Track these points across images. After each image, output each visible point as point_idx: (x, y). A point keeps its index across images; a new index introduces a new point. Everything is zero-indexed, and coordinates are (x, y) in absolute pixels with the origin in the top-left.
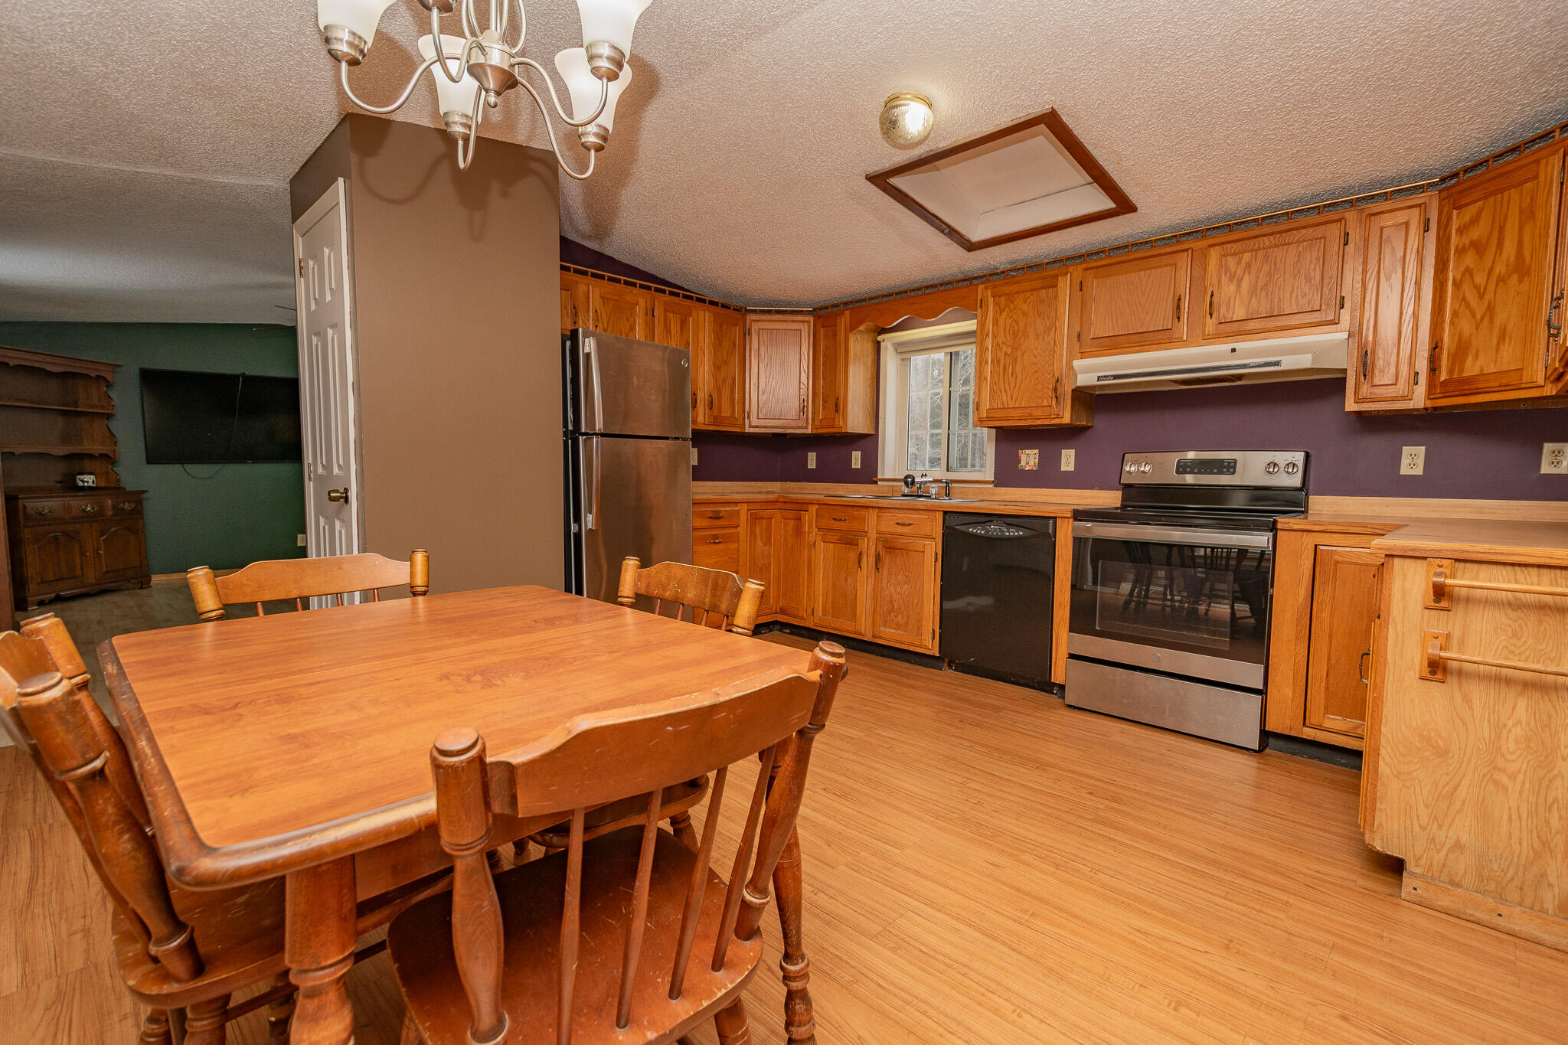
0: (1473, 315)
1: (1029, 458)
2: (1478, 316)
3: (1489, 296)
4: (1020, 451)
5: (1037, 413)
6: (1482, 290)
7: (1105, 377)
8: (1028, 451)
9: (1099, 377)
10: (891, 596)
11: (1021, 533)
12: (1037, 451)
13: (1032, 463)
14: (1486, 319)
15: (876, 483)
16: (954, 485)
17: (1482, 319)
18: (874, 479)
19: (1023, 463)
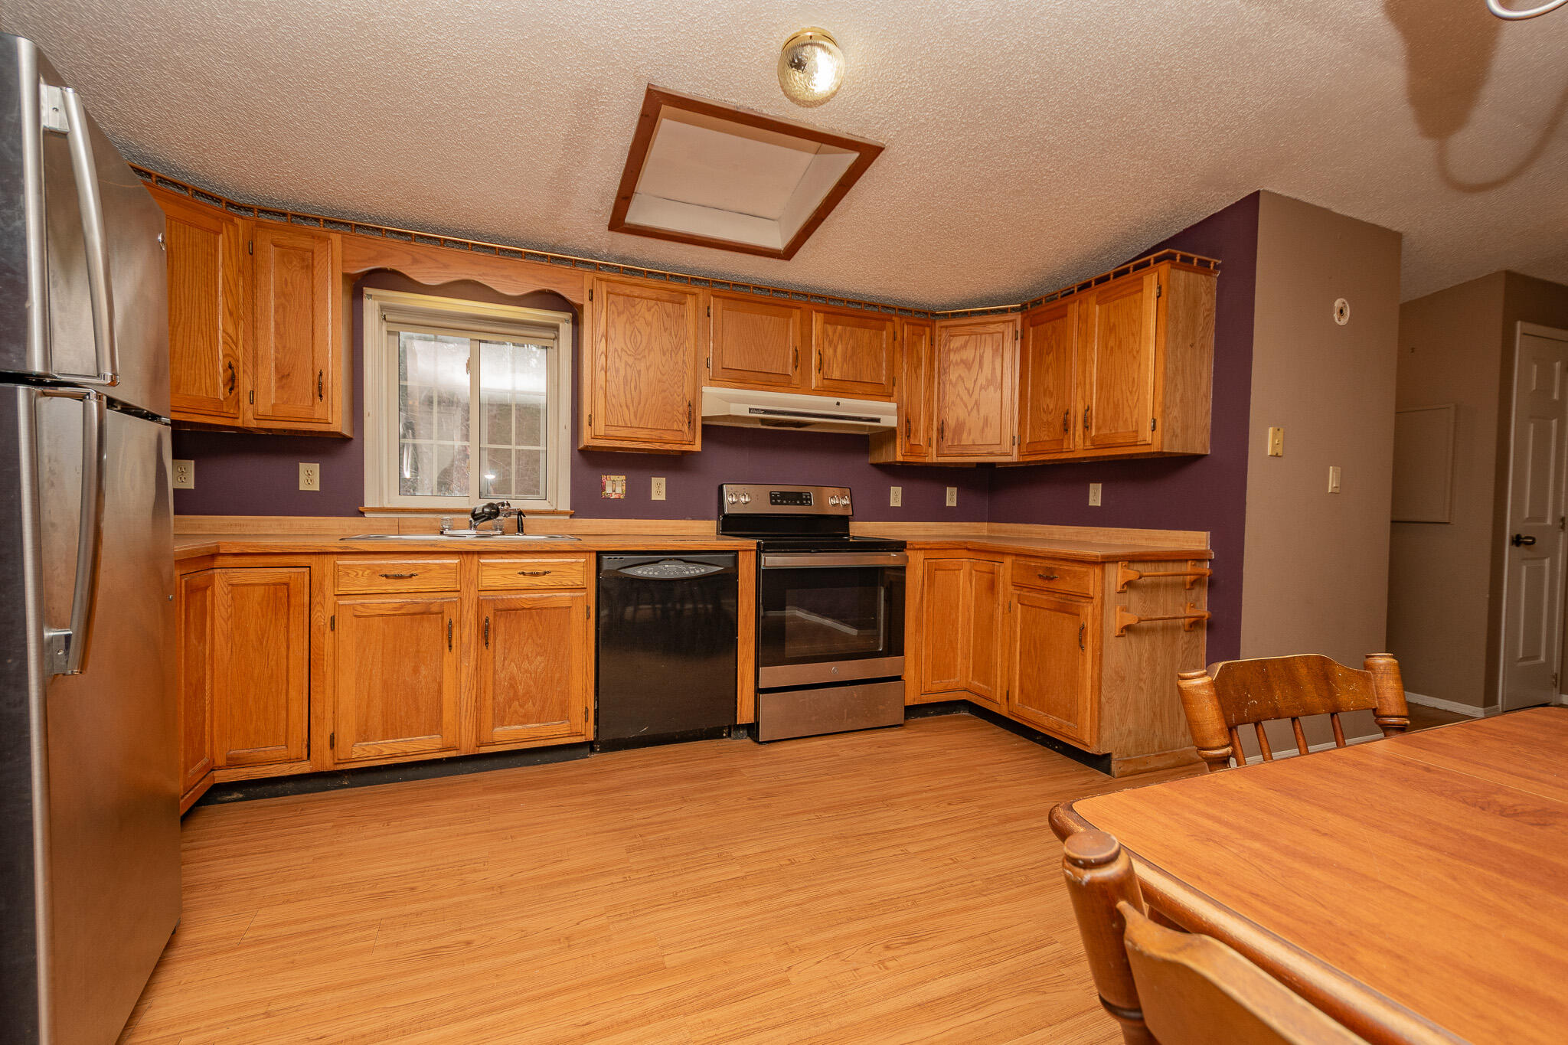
0: (966, 407)
1: (615, 486)
2: (969, 408)
3: (975, 396)
4: (604, 477)
5: (667, 436)
6: (971, 392)
7: (756, 410)
8: (613, 477)
9: (750, 409)
10: (512, 678)
11: (703, 571)
12: (624, 478)
13: (619, 490)
14: (975, 411)
15: (362, 514)
16: (527, 517)
17: (972, 410)
18: (361, 509)
19: (609, 490)
